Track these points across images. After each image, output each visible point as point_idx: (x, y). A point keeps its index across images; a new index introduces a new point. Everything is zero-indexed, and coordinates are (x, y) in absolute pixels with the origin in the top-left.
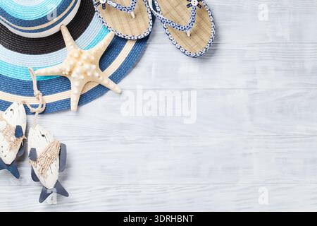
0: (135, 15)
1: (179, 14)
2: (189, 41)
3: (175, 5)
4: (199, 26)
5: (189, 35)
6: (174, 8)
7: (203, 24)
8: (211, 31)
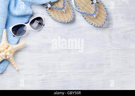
0: (65, 11)
1: (88, 8)
2: (96, 20)
3: (86, 4)
4: (99, 12)
5: (95, 17)
6: (86, 5)
7: (101, 11)
8: (105, 13)
